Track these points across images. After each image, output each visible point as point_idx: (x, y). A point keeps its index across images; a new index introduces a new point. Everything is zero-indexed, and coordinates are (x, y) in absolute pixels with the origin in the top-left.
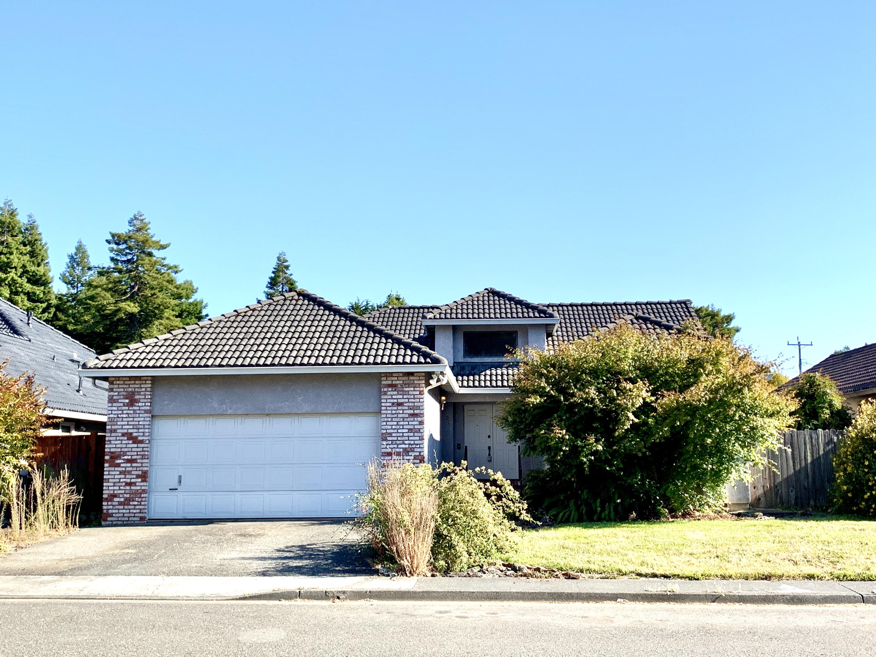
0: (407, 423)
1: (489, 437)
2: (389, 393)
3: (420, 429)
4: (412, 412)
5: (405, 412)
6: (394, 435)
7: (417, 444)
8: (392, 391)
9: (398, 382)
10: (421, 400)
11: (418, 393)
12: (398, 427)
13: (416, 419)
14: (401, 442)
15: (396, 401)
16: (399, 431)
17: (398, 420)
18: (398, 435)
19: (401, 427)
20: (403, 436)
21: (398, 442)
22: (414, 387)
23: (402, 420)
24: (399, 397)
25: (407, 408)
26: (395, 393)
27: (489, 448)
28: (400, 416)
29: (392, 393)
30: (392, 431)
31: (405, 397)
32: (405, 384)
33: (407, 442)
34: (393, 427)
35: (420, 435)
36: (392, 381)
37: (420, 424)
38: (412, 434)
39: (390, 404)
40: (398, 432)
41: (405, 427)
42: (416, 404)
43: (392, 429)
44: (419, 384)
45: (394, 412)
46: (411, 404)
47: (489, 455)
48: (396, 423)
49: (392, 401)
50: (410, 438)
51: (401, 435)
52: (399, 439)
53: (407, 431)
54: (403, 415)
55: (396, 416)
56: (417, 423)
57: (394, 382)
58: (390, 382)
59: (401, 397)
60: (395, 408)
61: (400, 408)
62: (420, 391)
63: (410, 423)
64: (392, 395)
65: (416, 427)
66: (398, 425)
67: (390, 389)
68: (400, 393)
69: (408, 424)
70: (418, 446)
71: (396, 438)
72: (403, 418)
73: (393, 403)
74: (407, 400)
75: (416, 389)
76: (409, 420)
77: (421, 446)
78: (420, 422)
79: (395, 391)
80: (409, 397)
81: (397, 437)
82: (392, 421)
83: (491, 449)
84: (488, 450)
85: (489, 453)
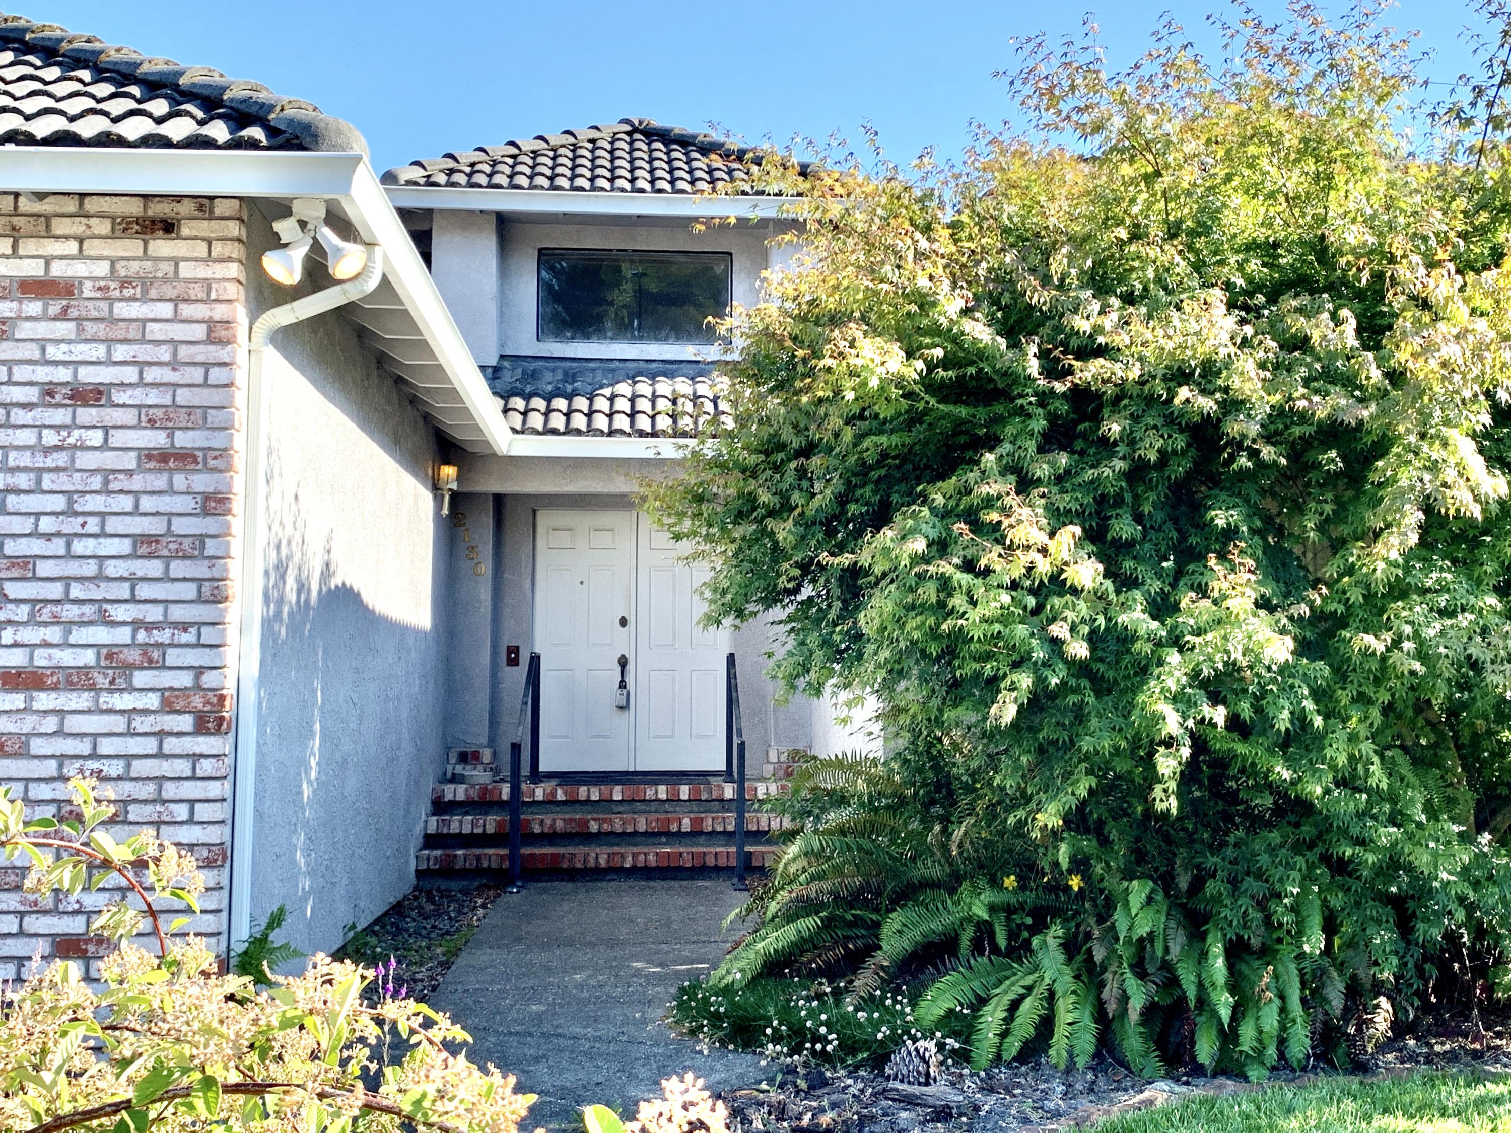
0: (126, 503)
1: (623, 622)
2: (25, 330)
3: (201, 538)
4: (157, 439)
5: (118, 438)
6: (44, 569)
7: (185, 627)
8: (44, 317)
9: (79, 269)
10: (216, 375)
11: (199, 332)
12: (72, 525)
13: (180, 481)
14: (88, 611)
15: (63, 374)
16: (79, 547)
17: (74, 482)
18: (73, 568)
19: (93, 525)
20: (99, 578)
21: (71, 612)
22: (176, 301)
23: (96, 482)
24: (83, 351)
25: (129, 416)
26: (65, 329)
27: (623, 662)
28: (85, 460)
29: (43, 330)
30: (36, 547)
31: (121, 352)
32: (125, 283)
33: (120, 613)
34: (47, 524)
35: (200, 569)
36: (48, 261)
37: (206, 512)
38: (154, 568)
39: (32, 394)
40: (70, 556)
41: (114, 525)
42: (184, 397)
43: (34, 534)
44: (207, 284)
45: (50, 438)
46: (153, 397)
47: (622, 685)
48: (58, 504)
49: (43, 374)
50: (144, 591)
51: (90, 569)
52: (76, 591)
53: (125, 546)
54: (108, 460)
55: (60, 459)
56: (187, 504)
57: (58, 270)
58: (32, 269)
59: (100, 351)
60: (60, 416)
61: (86, 415)
62: (211, 324)
63: (147, 503)
64: (42, 344)
65: (180, 526)
66: (70, 512)
67: (34, 307)
68: (91, 329)
69: (136, 512)
70: (189, 637)
71: (55, 591)
72: (107, 474)
73: (49, 390)
74: (130, 374)
75: (187, 310)
76: (137, 482)
77: (208, 636)
78: (207, 497)
79: (63, 316)
80: (144, 353)
81: (67, 580)
82: (37, 489)
83: (630, 667)
84: (619, 669)
85: (622, 681)
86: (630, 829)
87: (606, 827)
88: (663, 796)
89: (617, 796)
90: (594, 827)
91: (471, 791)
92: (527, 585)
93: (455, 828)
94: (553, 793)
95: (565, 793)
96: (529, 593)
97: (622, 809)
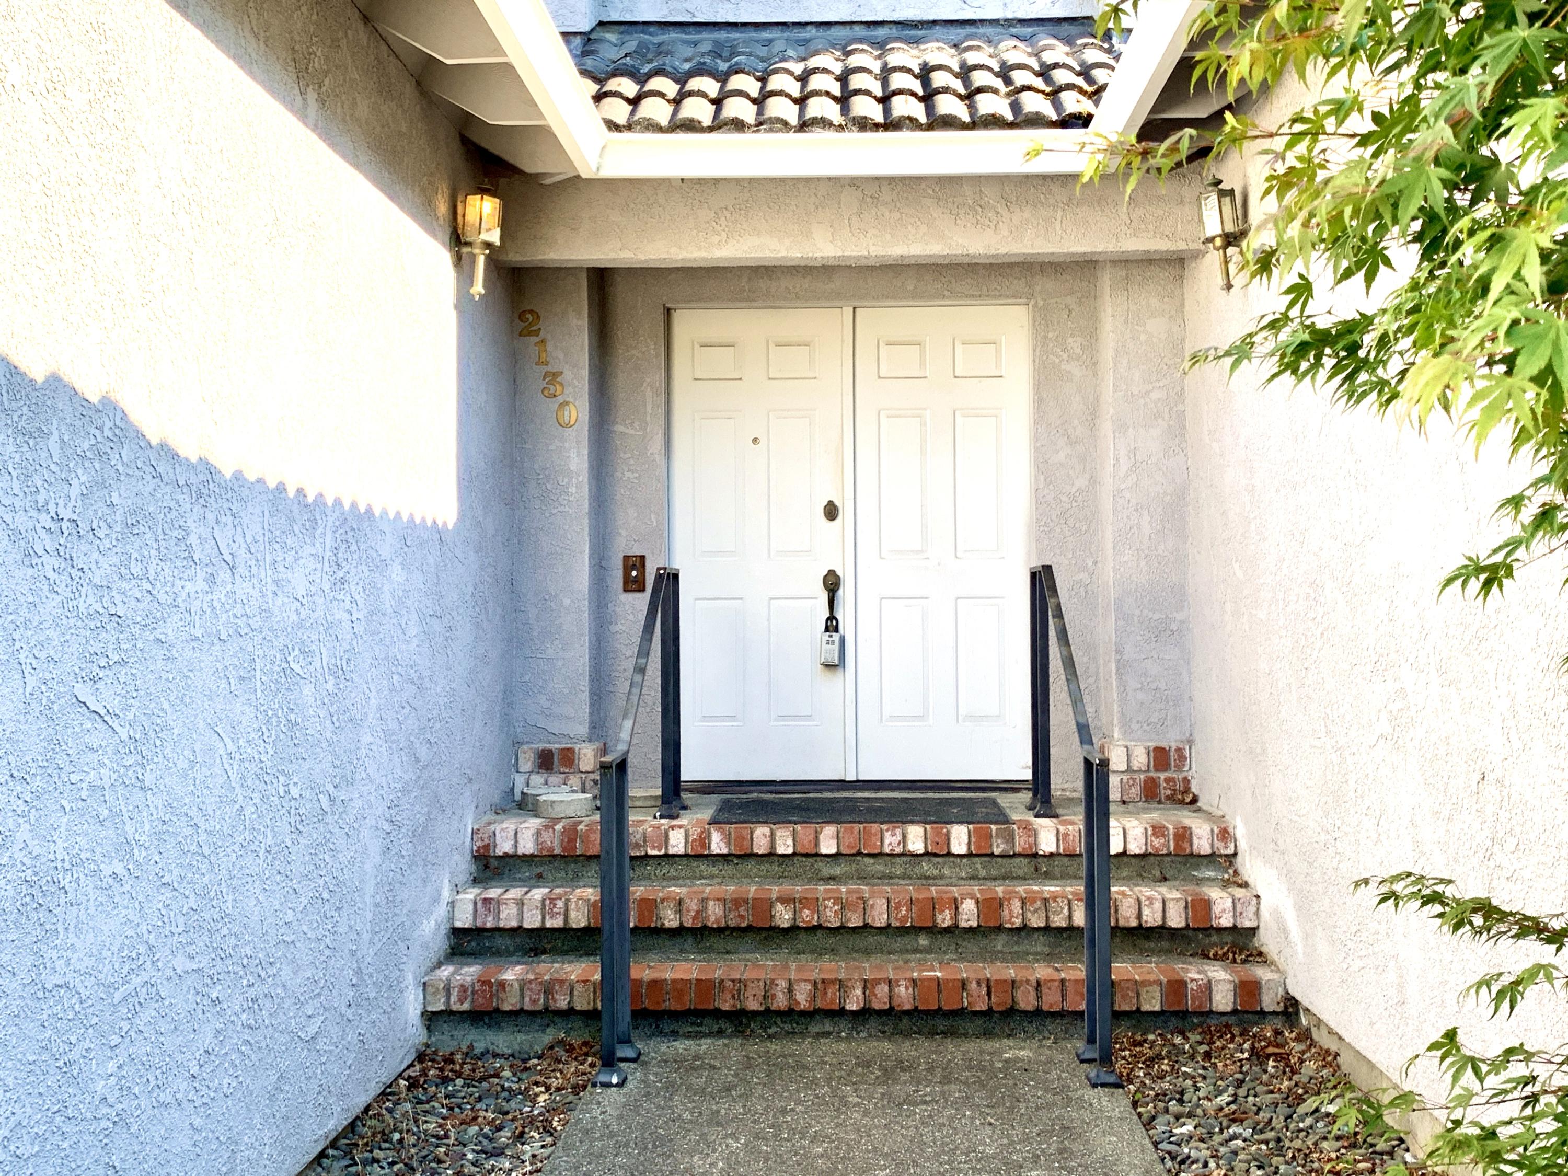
1: (831, 512)
27: (832, 584)
47: (832, 625)
83: (845, 593)
84: (824, 596)
85: (832, 618)
86: (855, 921)
87: (807, 917)
88: (916, 844)
89: (828, 846)
90: (783, 916)
91: (546, 836)
92: (657, 445)
93: (508, 918)
94: (704, 840)
95: (728, 839)
96: (660, 460)
97: (837, 871)
